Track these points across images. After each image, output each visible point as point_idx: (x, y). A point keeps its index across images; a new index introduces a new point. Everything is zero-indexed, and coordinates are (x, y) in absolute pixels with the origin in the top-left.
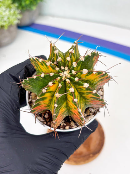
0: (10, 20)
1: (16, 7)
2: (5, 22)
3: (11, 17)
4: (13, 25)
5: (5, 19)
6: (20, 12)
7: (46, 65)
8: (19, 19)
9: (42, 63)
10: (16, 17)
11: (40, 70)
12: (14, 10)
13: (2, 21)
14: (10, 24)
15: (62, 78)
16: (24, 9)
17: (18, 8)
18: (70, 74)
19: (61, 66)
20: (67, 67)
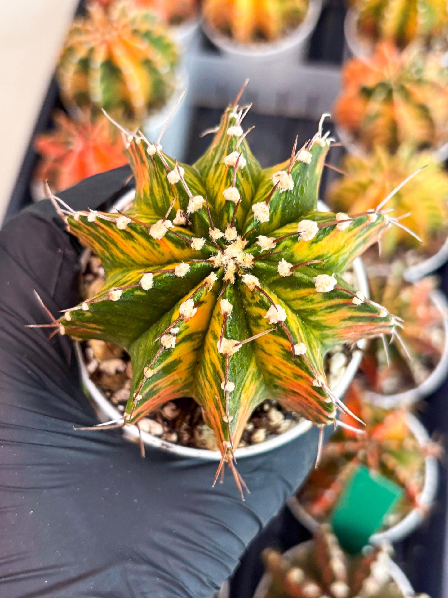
7: (148, 237)
9: (129, 230)
11: (121, 256)
15: (223, 274)
18: (251, 254)
19: (210, 229)
20: (231, 227)
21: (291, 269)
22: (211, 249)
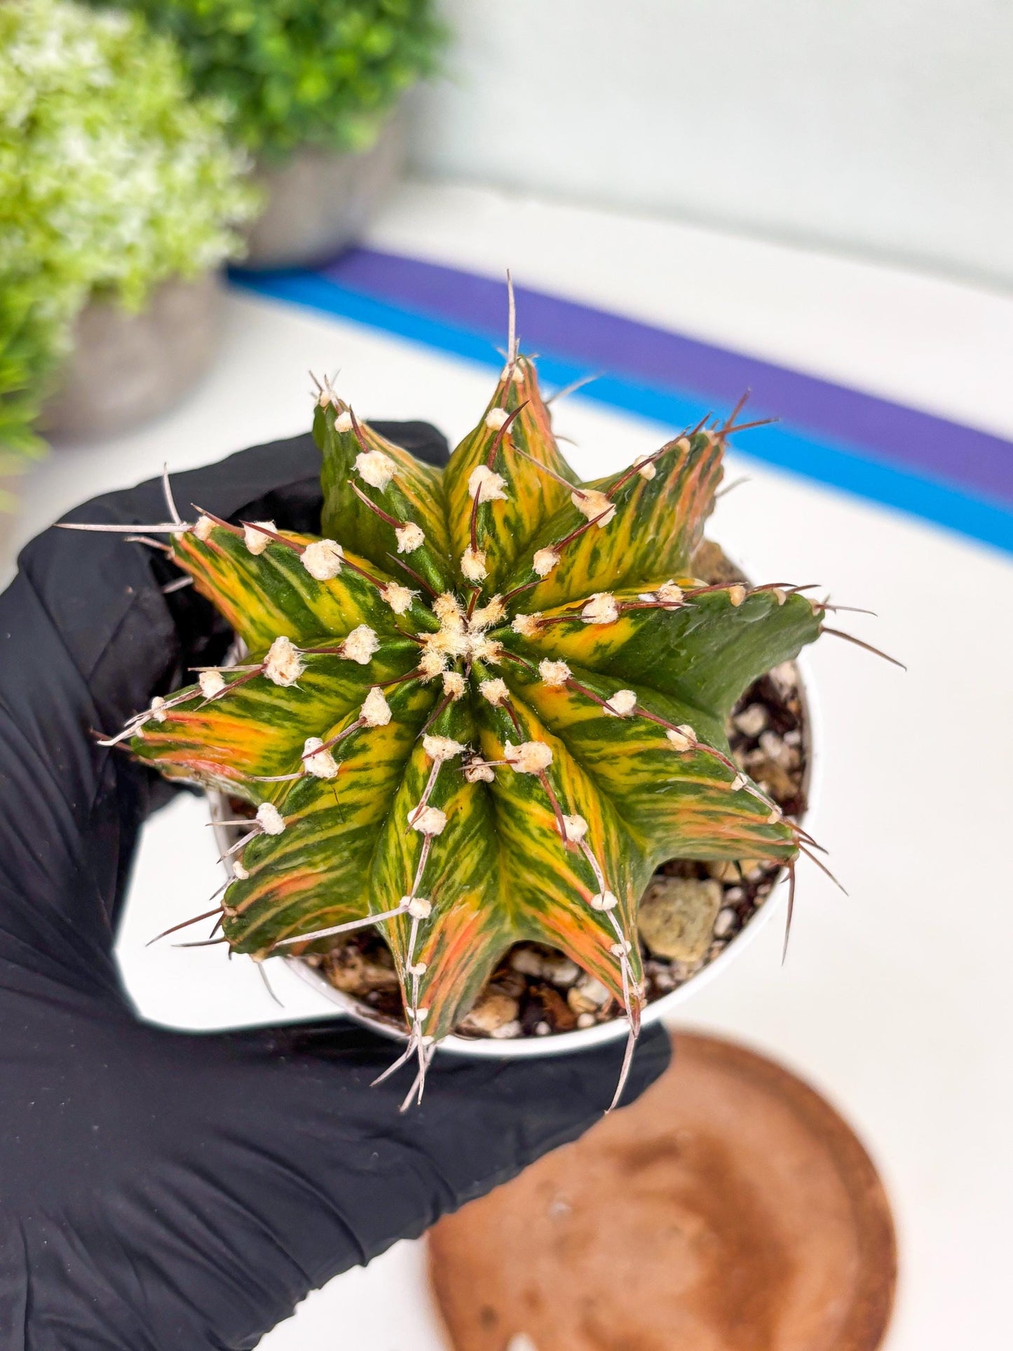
0: (170, 240)
1: (219, 124)
2: (129, 250)
3: (174, 213)
4: (189, 276)
5: (130, 229)
6: (251, 166)
8: (235, 229)
10: (216, 214)
12: (199, 158)
13: (106, 246)
14: (164, 270)
16: (285, 141)
17: (232, 132)
18: (434, 610)
19: (455, 698)
20: (424, 672)
21: (402, 526)
22: (481, 671)
